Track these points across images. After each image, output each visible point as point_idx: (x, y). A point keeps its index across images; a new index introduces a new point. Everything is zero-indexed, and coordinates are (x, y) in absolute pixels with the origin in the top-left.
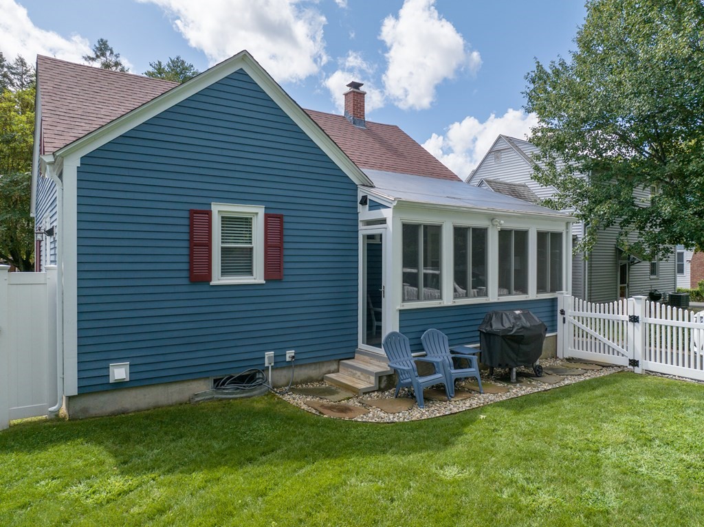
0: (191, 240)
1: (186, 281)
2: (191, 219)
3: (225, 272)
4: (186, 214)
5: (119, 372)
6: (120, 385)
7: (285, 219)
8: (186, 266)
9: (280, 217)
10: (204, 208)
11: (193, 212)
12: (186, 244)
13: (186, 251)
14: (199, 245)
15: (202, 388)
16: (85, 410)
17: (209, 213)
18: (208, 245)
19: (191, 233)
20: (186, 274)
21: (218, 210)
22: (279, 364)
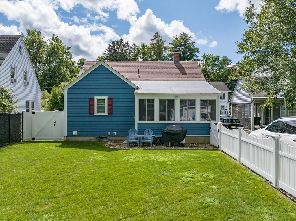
0: (90, 105)
1: (89, 114)
2: (90, 100)
3: (98, 112)
4: (89, 99)
5: (75, 132)
6: (75, 135)
7: (113, 99)
8: (89, 111)
9: (112, 99)
10: (93, 98)
11: (90, 99)
12: (89, 106)
13: (89, 107)
14: (92, 106)
15: (92, 138)
16: (69, 140)
17: (94, 99)
18: (93, 106)
19: (90, 103)
20: (89, 113)
21: (96, 98)
22: (112, 135)
